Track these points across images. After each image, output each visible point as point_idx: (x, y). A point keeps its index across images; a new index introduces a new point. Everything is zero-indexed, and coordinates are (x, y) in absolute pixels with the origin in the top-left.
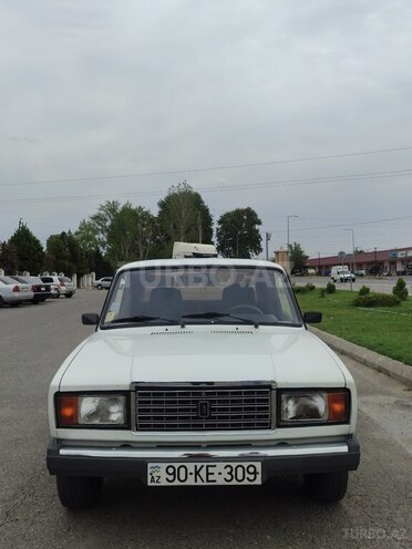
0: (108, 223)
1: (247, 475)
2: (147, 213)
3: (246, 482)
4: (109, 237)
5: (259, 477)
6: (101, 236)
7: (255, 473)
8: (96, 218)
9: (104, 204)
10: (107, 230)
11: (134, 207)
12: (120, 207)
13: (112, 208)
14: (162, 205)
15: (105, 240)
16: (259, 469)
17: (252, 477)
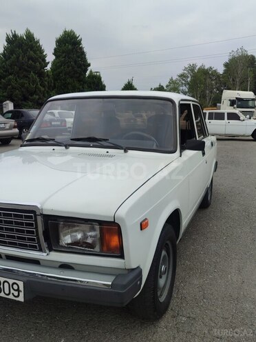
0: (189, 80)
1: (12, 291)
2: (215, 71)
3: (11, 297)
4: (189, 89)
5: (22, 294)
6: (184, 88)
7: (18, 290)
8: (182, 76)
9: (187, 66)
10: (188, 84)
11: (206, 68)
12: (197, 68)
13: (192, 69)
14: (226, 65)
15: (187, 90)
16: (21, 288)
17: (16, 294)
